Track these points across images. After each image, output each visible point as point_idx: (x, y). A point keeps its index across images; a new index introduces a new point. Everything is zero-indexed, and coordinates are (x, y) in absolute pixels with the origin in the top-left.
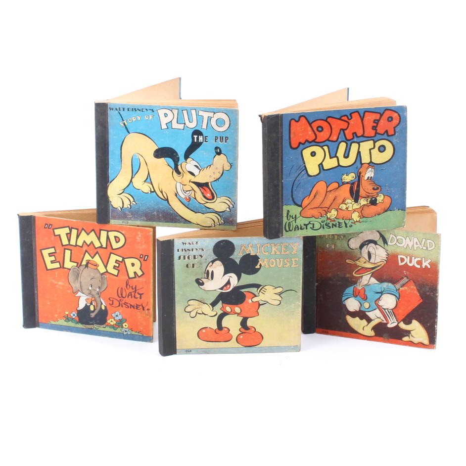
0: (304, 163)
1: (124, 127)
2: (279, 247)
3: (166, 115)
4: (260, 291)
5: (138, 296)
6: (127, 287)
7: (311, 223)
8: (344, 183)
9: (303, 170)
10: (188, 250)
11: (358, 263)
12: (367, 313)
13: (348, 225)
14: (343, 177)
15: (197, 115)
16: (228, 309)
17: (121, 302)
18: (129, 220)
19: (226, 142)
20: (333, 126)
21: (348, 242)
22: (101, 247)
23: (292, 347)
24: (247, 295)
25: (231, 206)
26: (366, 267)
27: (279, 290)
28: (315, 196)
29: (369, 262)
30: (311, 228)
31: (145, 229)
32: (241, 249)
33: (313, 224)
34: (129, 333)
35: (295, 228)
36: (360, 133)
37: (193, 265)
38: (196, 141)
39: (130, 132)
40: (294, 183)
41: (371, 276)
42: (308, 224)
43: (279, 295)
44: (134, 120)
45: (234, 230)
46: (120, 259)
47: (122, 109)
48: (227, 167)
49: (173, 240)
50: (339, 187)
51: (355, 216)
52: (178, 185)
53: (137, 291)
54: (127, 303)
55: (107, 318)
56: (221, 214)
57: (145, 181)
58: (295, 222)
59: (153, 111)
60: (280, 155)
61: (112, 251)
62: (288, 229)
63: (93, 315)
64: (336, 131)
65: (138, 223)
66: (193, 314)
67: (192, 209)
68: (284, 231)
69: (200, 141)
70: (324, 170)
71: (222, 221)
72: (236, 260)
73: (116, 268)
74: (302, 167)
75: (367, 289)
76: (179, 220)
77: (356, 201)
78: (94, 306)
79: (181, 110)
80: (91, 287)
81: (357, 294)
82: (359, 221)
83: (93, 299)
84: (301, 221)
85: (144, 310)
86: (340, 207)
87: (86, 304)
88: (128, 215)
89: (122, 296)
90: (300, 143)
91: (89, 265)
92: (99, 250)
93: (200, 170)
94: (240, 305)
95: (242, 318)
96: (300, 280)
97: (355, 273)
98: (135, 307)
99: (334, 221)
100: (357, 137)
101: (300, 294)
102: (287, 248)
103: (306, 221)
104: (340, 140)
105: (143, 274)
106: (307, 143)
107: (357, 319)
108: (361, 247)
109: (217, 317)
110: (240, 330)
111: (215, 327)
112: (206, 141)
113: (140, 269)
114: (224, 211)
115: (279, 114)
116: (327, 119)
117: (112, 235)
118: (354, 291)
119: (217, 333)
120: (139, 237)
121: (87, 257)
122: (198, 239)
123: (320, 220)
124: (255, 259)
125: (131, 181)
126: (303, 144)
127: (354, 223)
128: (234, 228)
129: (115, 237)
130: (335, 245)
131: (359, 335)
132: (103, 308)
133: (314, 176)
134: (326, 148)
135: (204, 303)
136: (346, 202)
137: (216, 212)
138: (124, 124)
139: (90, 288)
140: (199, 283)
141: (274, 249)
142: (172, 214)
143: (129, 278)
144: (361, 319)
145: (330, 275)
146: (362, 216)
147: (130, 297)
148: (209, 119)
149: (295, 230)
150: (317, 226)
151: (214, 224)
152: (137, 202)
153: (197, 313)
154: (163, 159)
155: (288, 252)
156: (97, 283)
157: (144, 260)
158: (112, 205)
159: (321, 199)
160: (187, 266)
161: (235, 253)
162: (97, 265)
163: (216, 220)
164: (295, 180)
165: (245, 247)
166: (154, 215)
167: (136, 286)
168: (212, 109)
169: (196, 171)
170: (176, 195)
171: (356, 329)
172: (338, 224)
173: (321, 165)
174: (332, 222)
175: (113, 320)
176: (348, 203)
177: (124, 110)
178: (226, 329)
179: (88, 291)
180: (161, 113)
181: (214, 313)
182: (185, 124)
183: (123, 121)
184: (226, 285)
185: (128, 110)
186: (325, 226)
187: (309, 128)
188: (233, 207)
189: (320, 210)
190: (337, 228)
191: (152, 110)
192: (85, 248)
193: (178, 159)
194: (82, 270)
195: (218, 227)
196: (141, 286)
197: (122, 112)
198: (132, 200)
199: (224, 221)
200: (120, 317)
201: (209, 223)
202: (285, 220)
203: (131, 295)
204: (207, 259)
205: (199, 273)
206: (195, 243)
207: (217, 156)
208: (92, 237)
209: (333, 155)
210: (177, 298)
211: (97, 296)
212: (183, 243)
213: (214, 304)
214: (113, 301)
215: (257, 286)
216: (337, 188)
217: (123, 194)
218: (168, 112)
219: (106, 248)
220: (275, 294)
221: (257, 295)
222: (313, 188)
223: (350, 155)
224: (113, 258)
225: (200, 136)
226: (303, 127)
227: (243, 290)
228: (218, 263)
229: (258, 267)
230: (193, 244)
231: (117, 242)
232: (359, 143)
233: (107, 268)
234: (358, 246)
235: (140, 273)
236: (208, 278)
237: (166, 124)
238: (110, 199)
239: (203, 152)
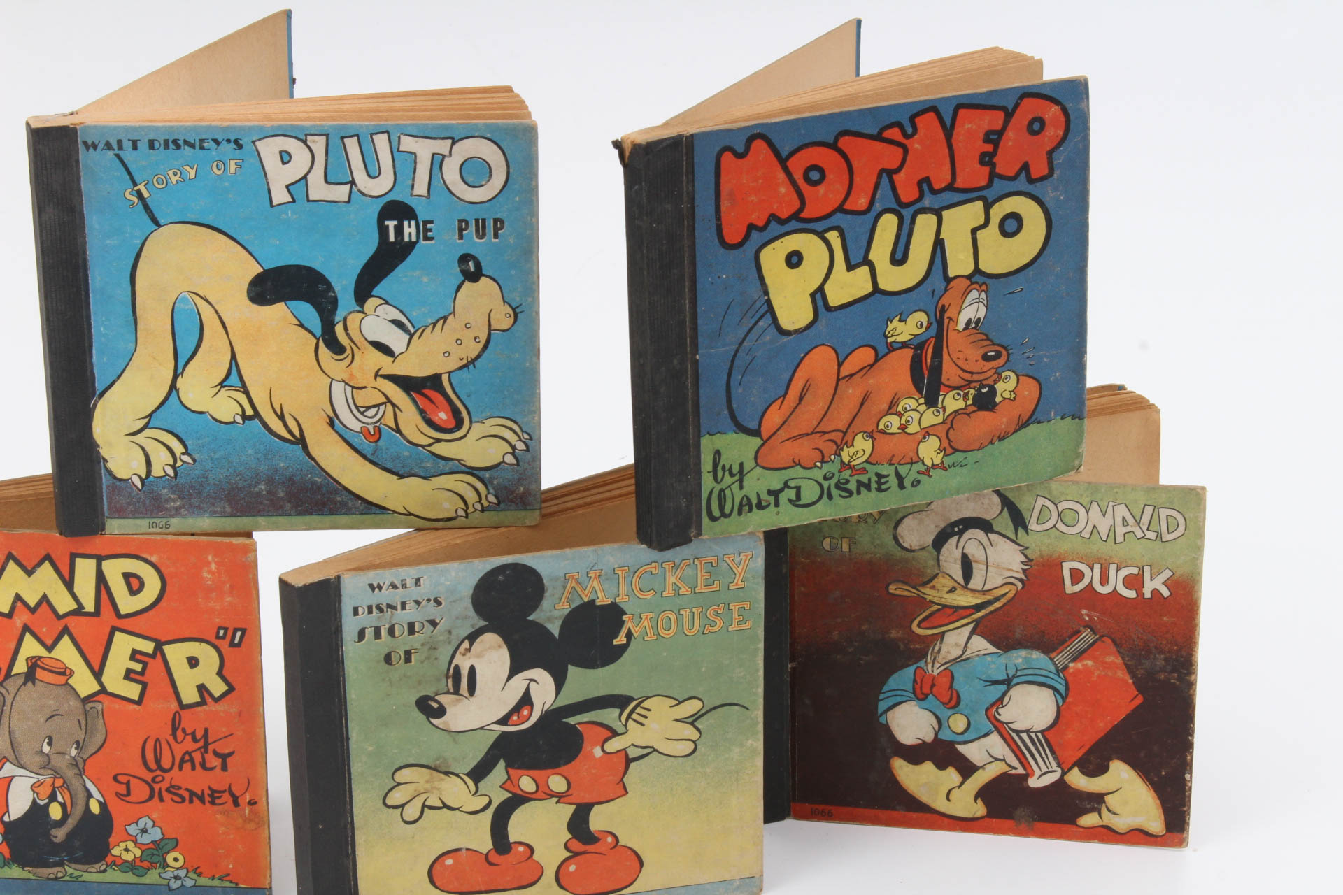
0: (766, 293)
1: (140, 206)
2: (690, 572)
3: (285, 157)
4: (629, 717)
5: (215, 762)
6: (174, 734)
7: (792, 484)
8: (891, 348)
9: (761, 317)
10: (389, 606)
11: (929, 593)
12: (960, 748)
13: (907, 483)
14: (891, 326)
15: (394, 151)
16: (527, 784)
17: (156, 787)
18: (173, 516)
19: (496, 236)
20: (855, 164)
21: (896, 527)
22: (79, 611)
23: (738, 883)
24: (589, 733)
25: (520, 446)
26: (956, 603)
27: (692, 707)
28: (801, 399)
29: (965, 587)
30: (790, 501)
31: (231, 544)
32: (565, 587)
33: (798, 489)
34: (189, 883)
35: (741, 505)
36: (941, 177)
37: (408, 654)
38: (392, 238)
39: (162, 221)
40: (733, 361)
41: (973, 632)
42: (781, 490)
43: (692, 724)
44: (174, 179)
45: (533, 524)
46: (148, 647)
47: (127, 145)
48: (502, 319)
49: (338, 577)
50: (877, 360)
51: (929, 451)
52: (338, 389)
53: (211, 748)
54: (180, 788)
55: (111, 839)
56: (487, 475)
57: (221, 384)
58: (741, 488)
59: (240, 147)
60: (687, 269)
61: (118, 623)
62: (716, 513)
63: (60, 835)
64: (865, 178)
65: (205, 523)
66: (412, 812)
67: (389, 466)
68: (705, 520)
69: (406, 239)
70: (828, 308)
71: (492, 499)
72: (549, 626)
73: (132, 675)
74: (758, 305)
75: (958, 671)
76: (344, 504)
77: (931, 401)
78: (63, 806)
79: (336, 138)
80: (50, 744)
81: (926, 690)
82: (942, 466)
83: (59, 783)
84: (758, 482)
85: (236, 804)
86: (881, 426)
87: (34, 802)
88: (168, 500)
89: (160, 767)
90: (751, 227)
91: (40, 674)
92: (72, 622)
93: (412, 336)
94: (563, 769)
95: (573, 807)
96: (757, 670)
97: (919, 626)
98: (207, 799)
99: (864, 471)
100: (934, 192)
101: (759, 714)
102: (713, 570)
103: (775, 480)
104: (878, 207)
105: (231, 689)
106: (773, 225)
107: (928, 766)
108: (940, 541)
109: (490, 812)
110: (566, 847)
111: (484, 844)
112: (426, 238)
113: (220, 673)
114: (498, 465)
115: (681, 136)
116: (836, 140)
117: (114, 570)
118: (915, 681)
119: (491, 864)
120: (210, 572)
121: (31, 647)
122: (423, 567)
123: (818, 474)
124: (613, 615)
125: (173, 387)
126: (762, 229)
127: (927, 472)
128: (532, 517)
129: (127, 576)
130: (852, 541)
131: (936, 817)
132: (95, 808)
133: (797, 331)
134: (833, 236)
135: (447, 773)
136: (900, 409)
137: (471, 471)
138: (140, 195)
139: (46, 749)
140: (429, 708)
141: (672, 579)
142: (320, 488)
143: (182, 706)
144: (941, 766)
145: (835, 635)
146: (949, 448)
147: (187, 766)
148: (437, 162)
149: (740, 513)
150: (811, 491)
151: (465, 511)
152: (196, 456)
153: (424, 806)
154: (280, 307)
155: (716, 586)
156: (69, 728)
157: (232, 645)
158: (109, 472)
159: (822, 405)
160: (388, 659)
161: (546, 603)
162: (66, 672)
163: (471, 496)
164: (737, 351)
165: (578, 582)
166: (259, 494)
167: (206, 731)
168: (446, 127)
169: (396, 340)
170: (332, 424)
171: (924, 797)
172: (874, 479)
173: (819, 295)
174: (856, 477)
175: (130, 845)
176: (906, 410)
177: (135, 147)
178: (521, 849)
179: (38, 760)
180: (269, 150)
181: (481, 802)
182: (353, 183)
183: (135, 184)
184: (517, 709)
185: (151, 145)
186: (835, 492)
187: (781, 176)
188: (527, 450)
189: (819, 441)
190: (874, 494)
191: (236, 142)
192: (21, 618)
193: (334, 302)
194: (13, 690)
195: (476, 517)
196: (224, 730)
197: (128, 155)
198: (178, 448)
199: (496, 496)
200: (156, 834)
201: (448, 506)
202: (707, 482)
203: (192, 760)
204: (454, 632)
205: (429, 680)
206: (410, 582)
207: (467, 284)
208: (45, 582)
209: (858, 259)
210: (358, 765)
211: (70, 773)
212: (372, 587)
213: (479, 773)
214: (128, 784)
215: (620, 702)
216: (871, 366)
217: (148, 432)
218: (292, 145)
219: (97, 613)
220: (677, 720)
221: (620, 729)
222: (794, 372)
223: (911, 255)
224: (123, 645)
225: (406, 223)
226: (760, 173)
227: (572, 721)
228: (491, 639)
229: (620, 640)
230: (404, 586)
231: (133, 592)
232: (938, 213)
233: (105, 679)
234: (929, 539)
235: (218, 688)
236: (456, 691)
237: (287, 187)
238: (104, 452)
239: (417, 273)
